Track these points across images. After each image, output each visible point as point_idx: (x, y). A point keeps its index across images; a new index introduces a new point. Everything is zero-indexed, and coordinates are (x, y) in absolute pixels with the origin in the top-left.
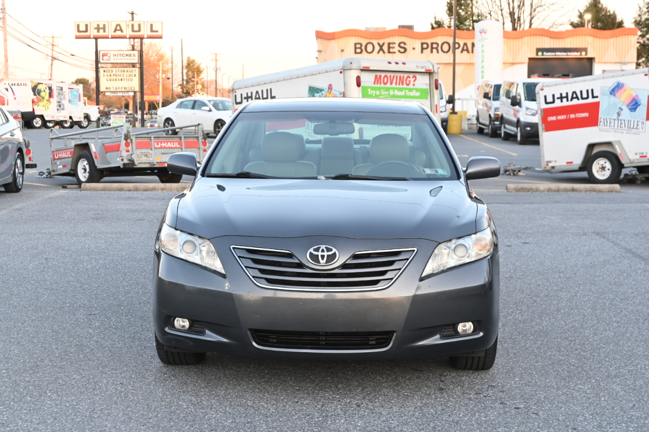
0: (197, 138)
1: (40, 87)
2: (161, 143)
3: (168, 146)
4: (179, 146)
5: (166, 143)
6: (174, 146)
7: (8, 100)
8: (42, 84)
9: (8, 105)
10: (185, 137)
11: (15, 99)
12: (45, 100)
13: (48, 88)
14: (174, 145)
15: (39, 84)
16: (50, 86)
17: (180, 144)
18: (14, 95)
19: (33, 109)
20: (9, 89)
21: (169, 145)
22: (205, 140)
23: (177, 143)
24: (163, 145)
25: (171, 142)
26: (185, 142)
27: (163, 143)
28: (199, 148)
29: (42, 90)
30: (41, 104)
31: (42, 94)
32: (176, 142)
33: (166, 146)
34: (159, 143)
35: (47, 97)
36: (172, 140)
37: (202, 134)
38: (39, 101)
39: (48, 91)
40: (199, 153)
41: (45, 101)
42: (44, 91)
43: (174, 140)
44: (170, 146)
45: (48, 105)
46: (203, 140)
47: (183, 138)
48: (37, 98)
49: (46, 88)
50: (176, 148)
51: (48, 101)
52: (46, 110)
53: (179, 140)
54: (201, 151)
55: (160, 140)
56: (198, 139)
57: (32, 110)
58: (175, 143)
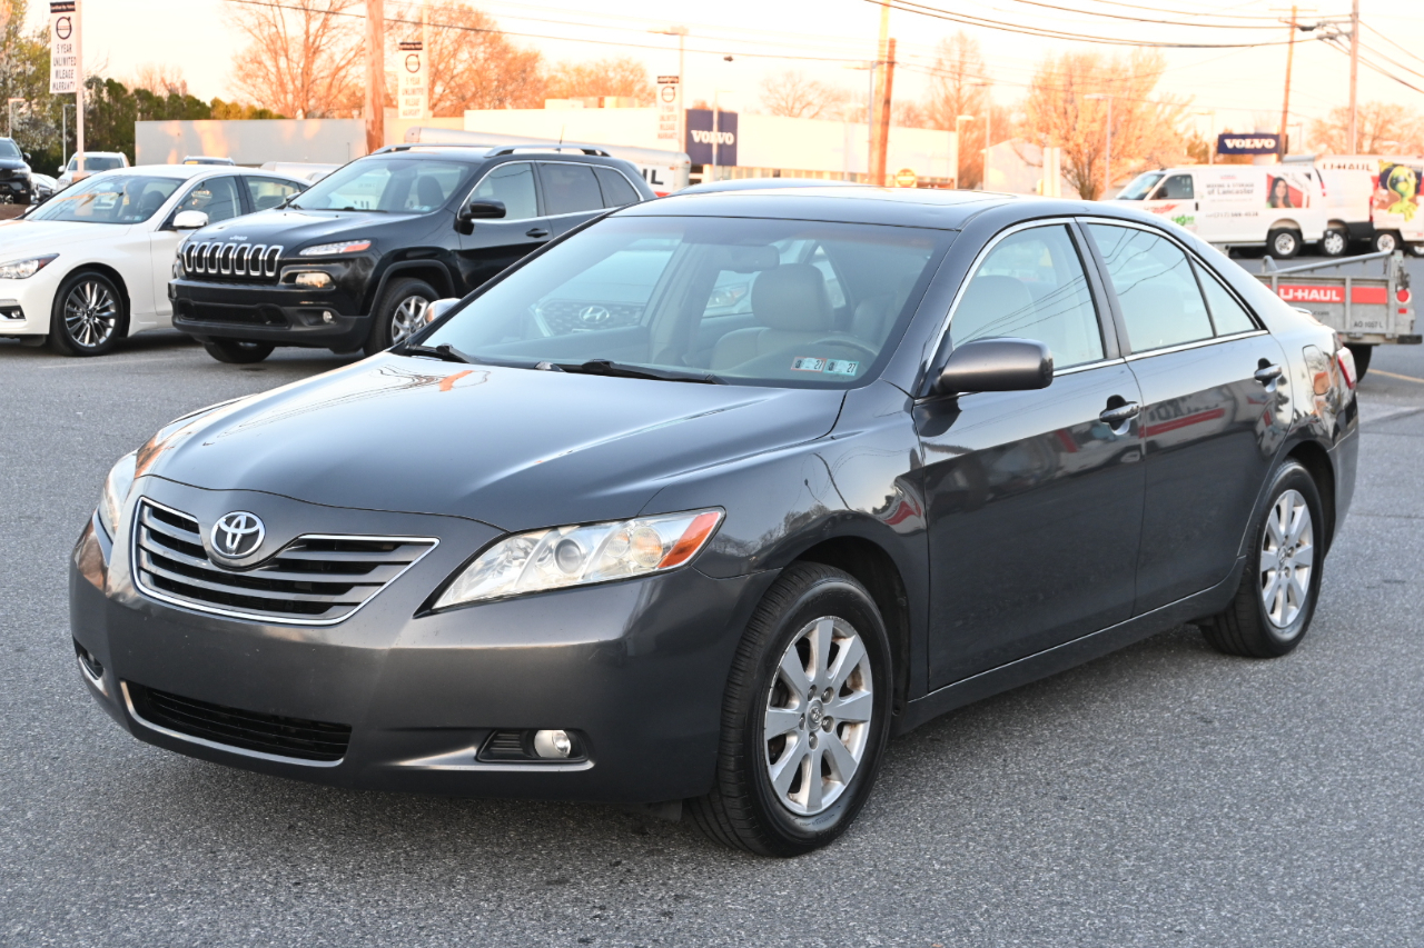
0: (1386, 282)
1: (1396, 172)
2: (1296, 290)
3: (1312, 297)
4: (1338, 299)
5: (1307, 291)
6: (1328, 298)
7: (1308, 198)
8: (1402, 165)
9: (1308, 206)
10: (1353, 280)
11: (1324, 195)
12: (1406, 200)
13: (1413, 175)
14: (1325, 295)
15: (1395, 166)
16: (1419, 170)
17: (1341, 293)
18: (1323, 186)
19: (1371, 218)
20: (1314, 176)
21: (1315, 295)
22: (1405, 289)
23: (1334, 292)
24: (1300, 294)
25: (1319, 290)
26: (1353, 290)
27: (1300, 291)
28: (1387, 305)
29: (1402, 178)
30: (1397, 207)
31: (1401, 187)
32: (1331, 289)
33: (1306, 297)
34: (1291, 291)
35: (1411, 192)
36: (1323, 285)
37: (1397, 274)
38: (1393, 200)
39: (1413, 181)
40: (1387, 315)
41: (1406, 202)
42: (1406, 180)
43: (1329, 286)
44: (1317, 297)
45: (1411, 209)
46: (1400, 288)
47: (1348, 283)
48: (1390, 194)
49: (1409, 175)
50: (1330, 302)
51: (1413, 200)
52: (1406, 219)
53: (1341, 286)
54: (1393, 311)
55: (1294, 284)
56: (1387, 285)
57: (1366, 219)
58: (1329, 292)
